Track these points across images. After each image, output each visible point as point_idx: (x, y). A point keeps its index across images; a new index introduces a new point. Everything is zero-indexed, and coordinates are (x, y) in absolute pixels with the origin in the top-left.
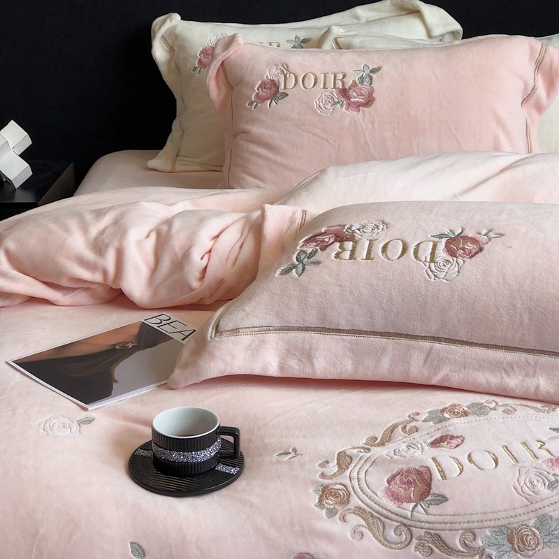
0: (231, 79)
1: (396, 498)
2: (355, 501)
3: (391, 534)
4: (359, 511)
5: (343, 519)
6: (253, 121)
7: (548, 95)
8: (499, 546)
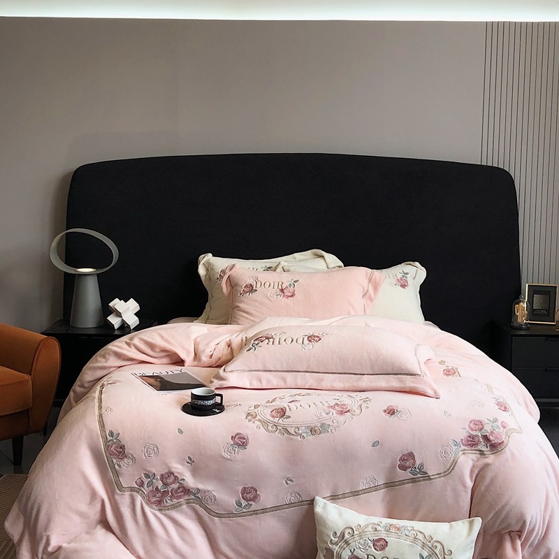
0: (232, 283)
1: (274, 417)
2: (258, 417)
3: (270, 428)
4: (260, 420)
5: (254, 422)
6: (241, 302)
7: (375, 294)
8: (307, 433)
